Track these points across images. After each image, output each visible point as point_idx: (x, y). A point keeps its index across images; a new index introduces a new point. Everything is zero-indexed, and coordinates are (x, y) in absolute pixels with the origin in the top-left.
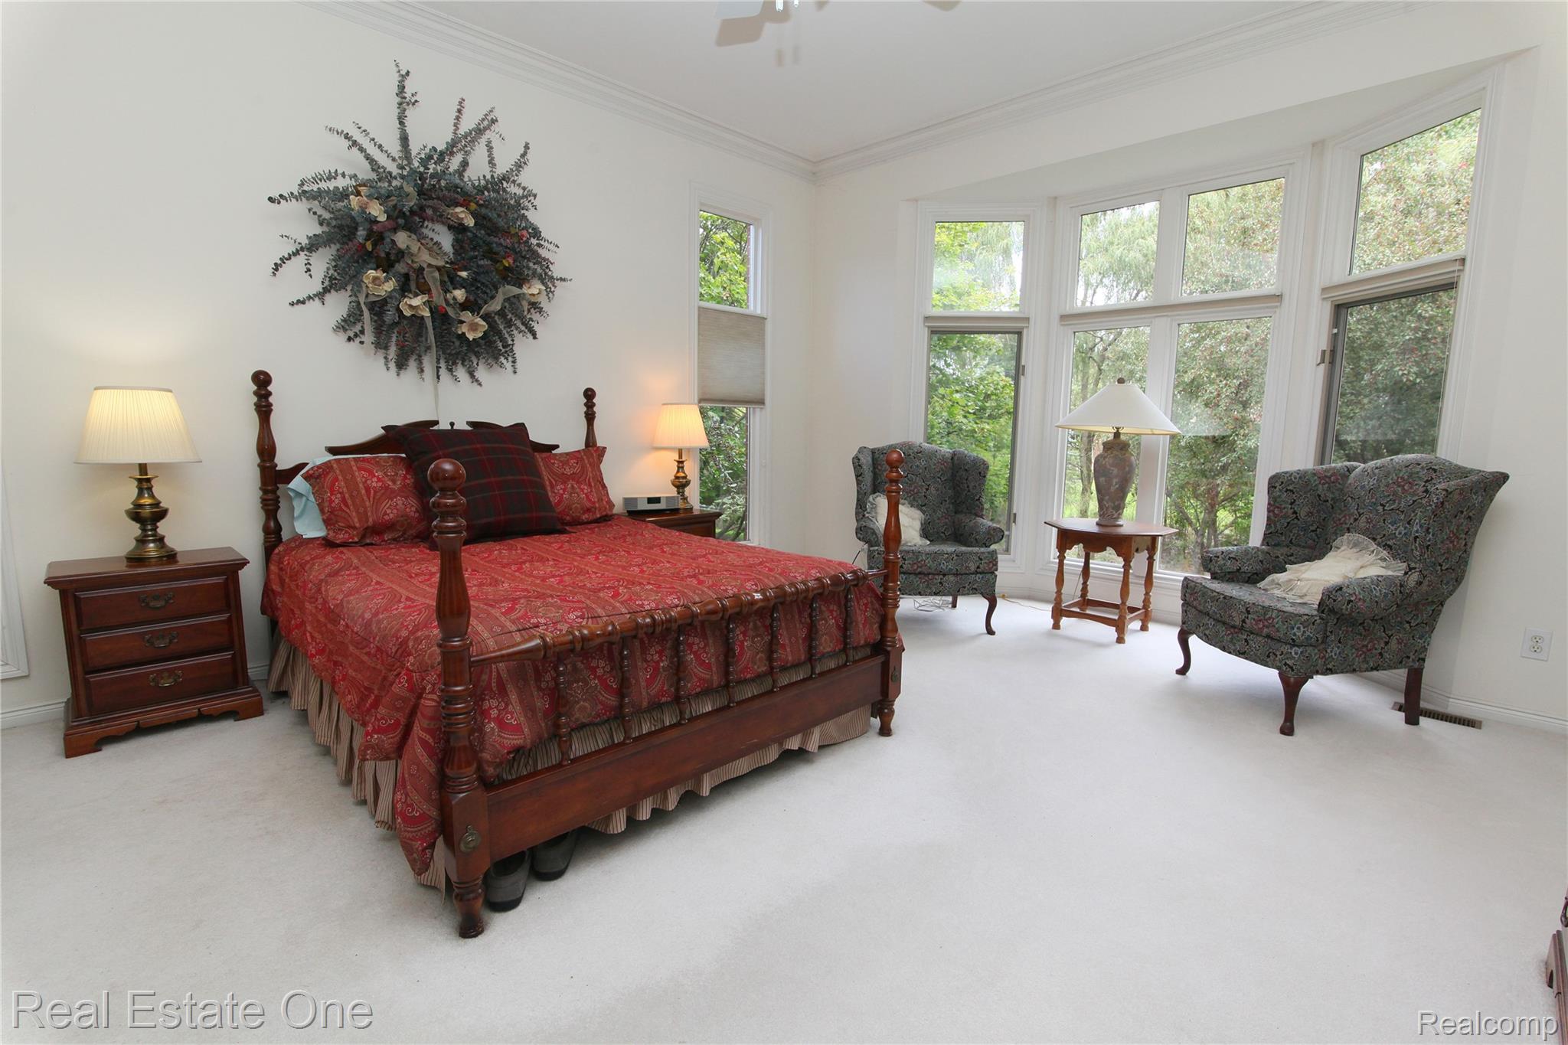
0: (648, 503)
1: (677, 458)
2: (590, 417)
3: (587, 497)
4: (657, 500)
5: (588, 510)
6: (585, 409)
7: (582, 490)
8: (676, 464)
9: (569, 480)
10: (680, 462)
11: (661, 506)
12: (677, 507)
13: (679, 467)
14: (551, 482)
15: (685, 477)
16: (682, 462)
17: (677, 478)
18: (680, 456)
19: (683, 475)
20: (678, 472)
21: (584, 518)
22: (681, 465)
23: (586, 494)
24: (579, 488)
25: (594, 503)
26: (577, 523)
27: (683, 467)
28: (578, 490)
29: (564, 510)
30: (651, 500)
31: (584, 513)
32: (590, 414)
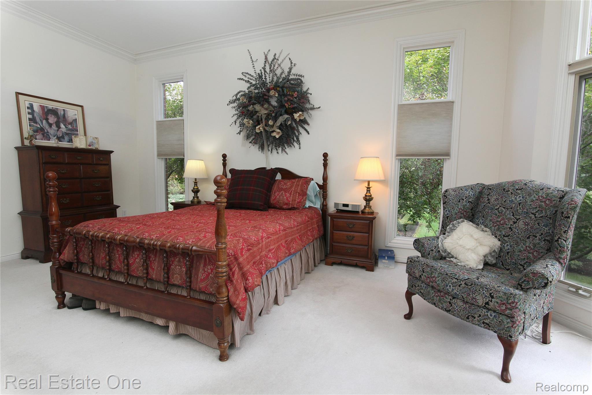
0: (343, 206)
1: (367, 186)
2: (325, 165)
3: (287, 198)
4: (347, 205)
5: (286, 204)
6: (323, 162)
7: (286, 195)
8: (366, 189)
9: (282, 190)
10: (368, 189)
11: (349, 209)
12: (358, 210)
13: (367, 191)
14: (275, 191)
15: (371, 196)
16: (369, 188)
17: (366, 196)
18: (369, 185)
19: (370, 195)
20: (367, 193)
21: (284, 207)
22: (368, 190)
23: (287, 197)
24: (285, 194)
25: (290, 201)
26: (281, 209)
27: (369, 191)
28: (284, 195)
29: (276, 203)
30: (345, 205)
31: (284, 205)
32: (325, 164)
